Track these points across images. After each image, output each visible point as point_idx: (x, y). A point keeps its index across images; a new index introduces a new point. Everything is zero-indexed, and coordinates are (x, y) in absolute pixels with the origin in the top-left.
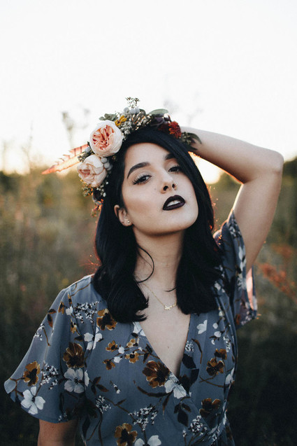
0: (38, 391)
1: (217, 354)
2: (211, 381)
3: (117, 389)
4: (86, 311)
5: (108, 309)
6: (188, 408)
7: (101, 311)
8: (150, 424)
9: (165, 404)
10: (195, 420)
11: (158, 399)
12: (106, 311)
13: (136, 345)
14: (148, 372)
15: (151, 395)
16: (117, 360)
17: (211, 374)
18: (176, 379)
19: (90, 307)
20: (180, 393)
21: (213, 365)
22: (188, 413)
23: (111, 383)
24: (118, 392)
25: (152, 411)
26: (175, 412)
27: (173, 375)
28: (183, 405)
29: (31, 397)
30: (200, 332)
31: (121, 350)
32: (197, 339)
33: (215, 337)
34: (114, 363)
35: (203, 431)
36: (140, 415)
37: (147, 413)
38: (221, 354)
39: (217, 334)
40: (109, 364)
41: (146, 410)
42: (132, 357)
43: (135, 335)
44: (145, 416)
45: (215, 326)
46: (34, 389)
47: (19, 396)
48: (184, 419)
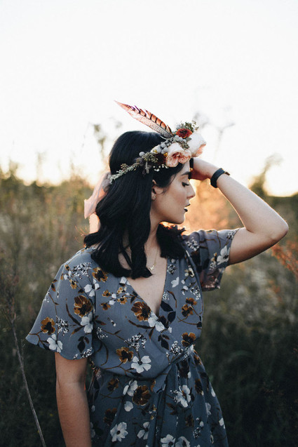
0: (57, 337)
1: (188, 301)
2: (185, 320)
3: (113, 323)
4: (81, 270)
5: (100, 266)
6: (167, 337)
7: (95, 269)
8: (141, 347)
9: (150, 335)
10: (173, 345)
11: (144, 330)
12: (99, 269)
13: (124, 291)
14: (135, 309)
15: (139, 326)
16: (112, 303)
17: (185, 316)
18: (156, 318)
19: (84, 266)
20: (160, 328)
21: (186, 309)
22: (167, 340)
23: (109, 319)
24: (115, 325)
25: (141, 338)
26: (159, 340)
27: (153, 314)
28: (164, 336)
29: (54, 342)
30: (173, 286)
31: (114, 296)
32: (172, 291)
33: (184, 290)
34: (110, 305)
35: (181, 352)
36: (132, 341)
37: (137, 339)
38: (190, 302)
39: (185, 288)
40: (105, 306)
41: (137, 337)
42: (122, 300)
43: (123, 285)
44: (137, 342)
45: (183, 282)
46: (54, 336)
47: (46, 344)
48: (165, 345)
